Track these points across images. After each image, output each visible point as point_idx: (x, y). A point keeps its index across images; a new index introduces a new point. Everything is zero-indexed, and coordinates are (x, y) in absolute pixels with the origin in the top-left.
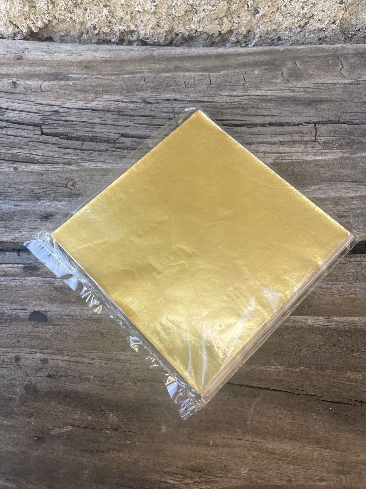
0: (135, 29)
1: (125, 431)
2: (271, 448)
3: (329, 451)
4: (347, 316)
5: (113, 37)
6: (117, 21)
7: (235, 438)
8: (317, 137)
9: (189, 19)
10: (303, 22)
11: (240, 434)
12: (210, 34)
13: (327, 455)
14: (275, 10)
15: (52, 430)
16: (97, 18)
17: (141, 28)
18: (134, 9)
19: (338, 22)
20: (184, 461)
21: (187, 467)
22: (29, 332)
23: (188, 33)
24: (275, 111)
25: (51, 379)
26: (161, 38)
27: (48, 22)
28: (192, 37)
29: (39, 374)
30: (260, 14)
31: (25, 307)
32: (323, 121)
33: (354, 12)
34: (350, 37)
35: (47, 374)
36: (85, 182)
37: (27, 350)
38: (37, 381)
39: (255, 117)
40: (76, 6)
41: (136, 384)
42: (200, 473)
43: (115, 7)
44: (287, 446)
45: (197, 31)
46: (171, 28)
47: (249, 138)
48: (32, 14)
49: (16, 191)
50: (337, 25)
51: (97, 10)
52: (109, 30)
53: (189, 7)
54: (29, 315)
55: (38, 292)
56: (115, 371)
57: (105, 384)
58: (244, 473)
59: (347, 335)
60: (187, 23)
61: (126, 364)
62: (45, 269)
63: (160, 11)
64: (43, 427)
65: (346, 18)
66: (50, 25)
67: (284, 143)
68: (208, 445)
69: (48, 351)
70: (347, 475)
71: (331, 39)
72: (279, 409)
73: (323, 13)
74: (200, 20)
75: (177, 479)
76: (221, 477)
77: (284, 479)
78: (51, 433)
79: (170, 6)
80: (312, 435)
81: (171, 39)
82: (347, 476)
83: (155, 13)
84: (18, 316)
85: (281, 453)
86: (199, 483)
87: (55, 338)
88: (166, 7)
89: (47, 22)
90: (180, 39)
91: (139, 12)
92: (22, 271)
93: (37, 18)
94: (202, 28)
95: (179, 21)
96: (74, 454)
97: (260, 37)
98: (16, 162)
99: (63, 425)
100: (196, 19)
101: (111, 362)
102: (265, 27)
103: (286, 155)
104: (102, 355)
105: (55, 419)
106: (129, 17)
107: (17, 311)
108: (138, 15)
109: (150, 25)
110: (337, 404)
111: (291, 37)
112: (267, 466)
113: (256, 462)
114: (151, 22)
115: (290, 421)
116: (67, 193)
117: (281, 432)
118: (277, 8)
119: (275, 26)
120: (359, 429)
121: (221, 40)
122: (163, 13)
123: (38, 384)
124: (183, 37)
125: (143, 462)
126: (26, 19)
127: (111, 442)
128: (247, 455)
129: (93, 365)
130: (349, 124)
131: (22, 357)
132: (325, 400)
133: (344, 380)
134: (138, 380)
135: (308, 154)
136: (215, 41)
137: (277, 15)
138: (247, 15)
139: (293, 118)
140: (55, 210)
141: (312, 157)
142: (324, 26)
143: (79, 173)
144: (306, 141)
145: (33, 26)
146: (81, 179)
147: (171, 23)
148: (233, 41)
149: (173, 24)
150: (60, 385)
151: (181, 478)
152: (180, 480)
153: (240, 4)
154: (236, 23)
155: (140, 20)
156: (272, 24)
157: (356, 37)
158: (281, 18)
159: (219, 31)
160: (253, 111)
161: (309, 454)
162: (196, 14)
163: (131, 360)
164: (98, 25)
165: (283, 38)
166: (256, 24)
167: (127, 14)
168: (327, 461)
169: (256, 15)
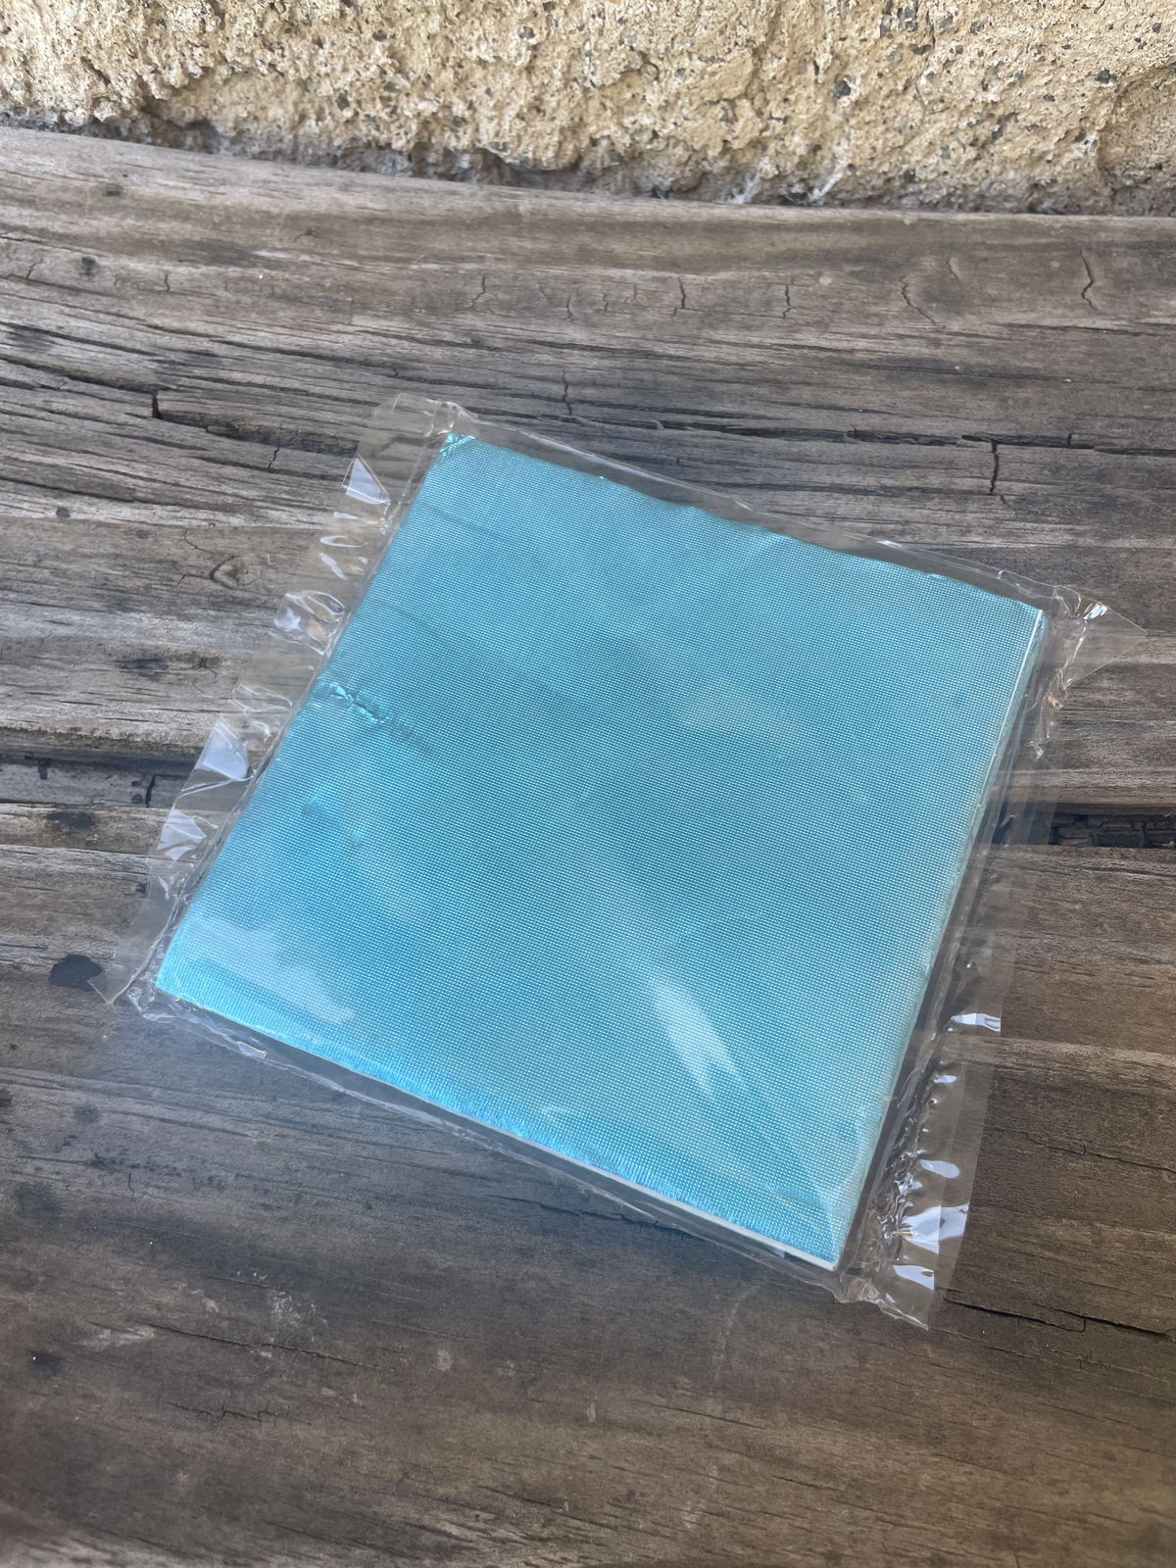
0: (467, 114)
1: (319, 1356)
2: (781, 1447)
3: (968, 1468)
4: (1058, 1040)
5: (398, 134)
6: (413, 85)
7: (671, 1405)
8: (998, 483)
9: (633, 96)
10: (985, 132)
11: (689, 1393)
12: (697, 147)
13: (963, 1484)
14: (900, 88)
15: (85, 1335)
16: (353, 72)
17: (484, 112)
18: (468, 53)
19: (1092, 137)
20: (501, 1466)
21: (509, 1487)
22: (48, 1020)
23: (627, 140)
24: (876, 399)
25: (103, 1173)
26: (547, 148)
27: (200, 71)
28: (641, 153)
29: (66, 1153)
30: (854, 96)
31: (41, 940)
32: (1021, 437)
33: (1144, 109)
34: (1129, 187)
35: (89, 1156)
36: (271, 567)
37: (35, 1074)
38: (58, 1177)
39: (813, 411)
40: (291, 28)
41: (370, 1208)
42: (547, 1510)
43: (408, 43)
44: (831, 1443)
45: (655, 135)
46: (577, 119)
47: (787, 472)
48: (154, 43)
49: (57, 579)
50: (1089, 145)
51: (355, 48)
52: (388, 110)
53: (634, 58)
54: (51, 964)
55: (87, 896)
56: (305, 1164)
57: (271, 1202)
58: (689, 1520)
59: (1053, 1100)
60: (626, 108)
61: (342, 1141)
62: (115, 825)
63: (546, 64)
64: (62, 1325)
65: (1118, 125)
66: (206, 82)
67: (896, 492)
68: (580, 1420)
69: (99, 1084)
70: (1020, 1554)
71: (1068, 188)
72: (818, 1323)
73: (1049, 104)
74: (666, 101)
75: (471, 1524)
76: (615, 1528)
77: (817, 1549)
78: (85, 1343)
79: (576, 53)
80: (917, 1414)
81: (576, 155)
82: (1022, 1557)
83: (529, 69)
84: (17, 967)
85: (812, 1465)
86: (541, 1540)
87: (128, 1046)
88: (565, 55)
89: (197, 71)
90: (603, 157)
91: (482, 63)
92: (43, 827)
93: (168, 56)
94: (672, 127)
95: (604, 100)
96: (151, 1416)
97: (851, 166)
98: (66, 494)
99: (127, 1320)
100: (653, 98)
101: (296, 1133)
102: (867, 138)
103: (899, 527)
104: (268, 1107)
105: (102, 1302)
106: (452, 76)
107: (16, 951)
108: (479, 73)
109: (513, 105)
110: (1006, 1321)
111: (946, 173)
112: (765, 1503)
113: (730, 1488)
114: (515, 97)
115: (850, 1361)
116: (211, 595)
117: (818, 1397)
118: (907, 81)
119: (899, 137)
120: (1071, 1406)
121: (728, 169)
122: (555, 72)
123: (61, 1185)
124: (613, 150)
125: (370, 1461)
126: (134, 56)
127: (272, 1390)
128: (703, 1462)
129: (237, 1137)
130: (1101, 450)
131: (17, 1096)
132: (969, 1303)
133: (1033, 1243)
134: (377, 1198)
135: (967, 530)
136: (710, 172)
137: (904, 104)
138: (813, 97)
139: (927, 422)
140: (170, 645)
141: (979, 539)
142: (1049, 145)
143: (256, 539)
144: (965, 492)
145: (155, 78)
146: (259, 556)
147: (579, 105)
148: (767, 173)
149: (584, 107)
150: (129, 1194)
151: (486, 1521)
152: (481, 1525)
153: (792, 62)
154: (778, 119)
155: (484, 88)
156: (887, 130)
157: (1148, 187)
158: (916, 114)
159: (725, 141)
160: (807, 394)
161: (902, 1473)
162: (655, 83)
163: (359, 1130)
164: (354, 94)
165: (920, 174)
166: (840, 126)
167: (444, 66)
168: (961, 1500)
169: (839, 98)
